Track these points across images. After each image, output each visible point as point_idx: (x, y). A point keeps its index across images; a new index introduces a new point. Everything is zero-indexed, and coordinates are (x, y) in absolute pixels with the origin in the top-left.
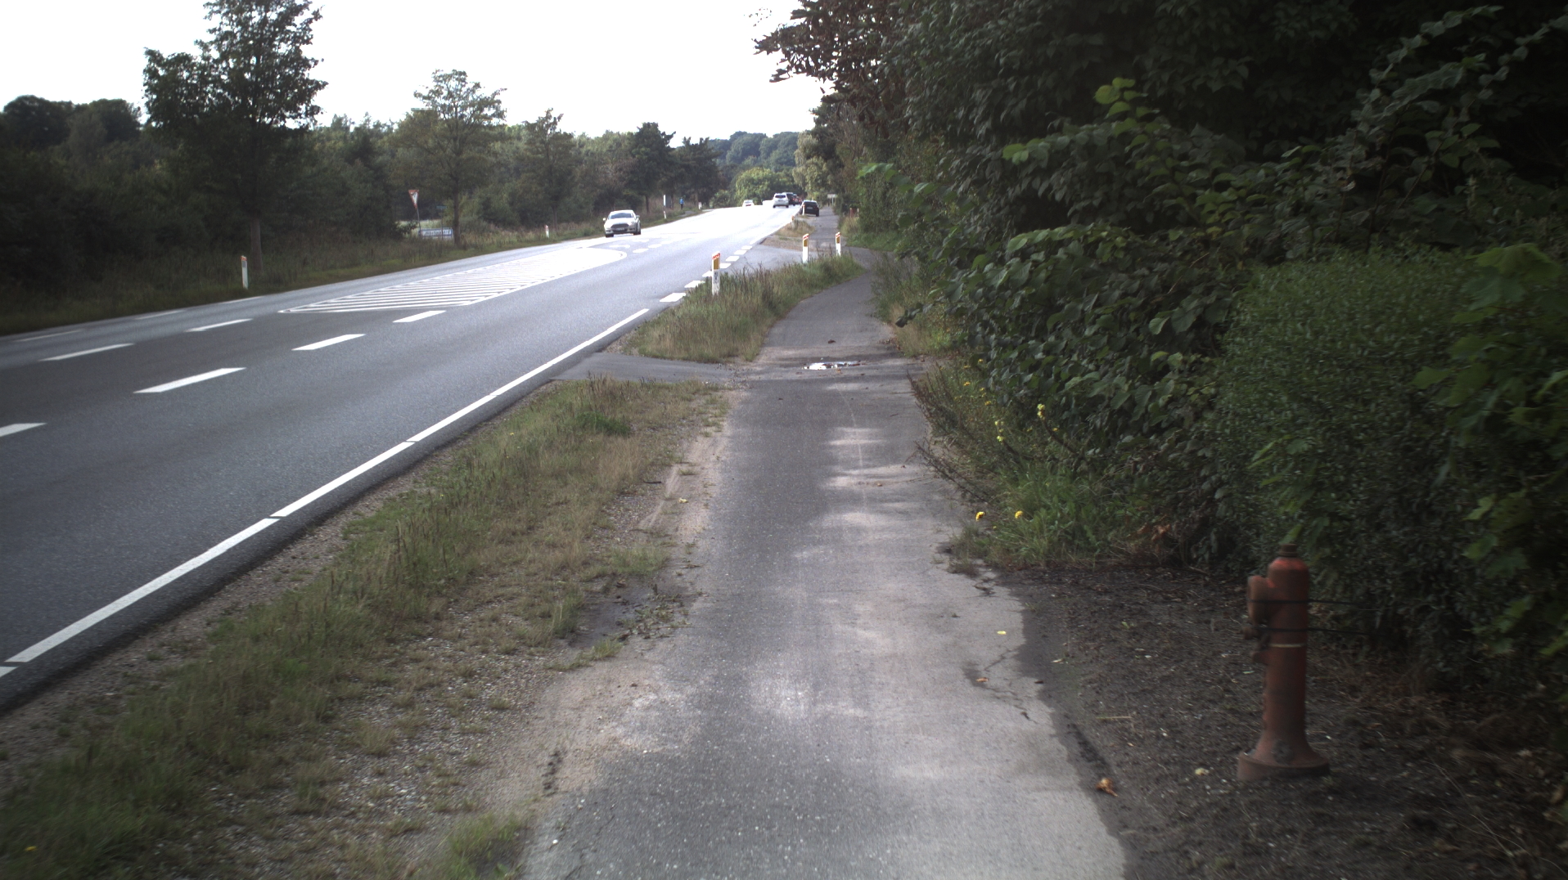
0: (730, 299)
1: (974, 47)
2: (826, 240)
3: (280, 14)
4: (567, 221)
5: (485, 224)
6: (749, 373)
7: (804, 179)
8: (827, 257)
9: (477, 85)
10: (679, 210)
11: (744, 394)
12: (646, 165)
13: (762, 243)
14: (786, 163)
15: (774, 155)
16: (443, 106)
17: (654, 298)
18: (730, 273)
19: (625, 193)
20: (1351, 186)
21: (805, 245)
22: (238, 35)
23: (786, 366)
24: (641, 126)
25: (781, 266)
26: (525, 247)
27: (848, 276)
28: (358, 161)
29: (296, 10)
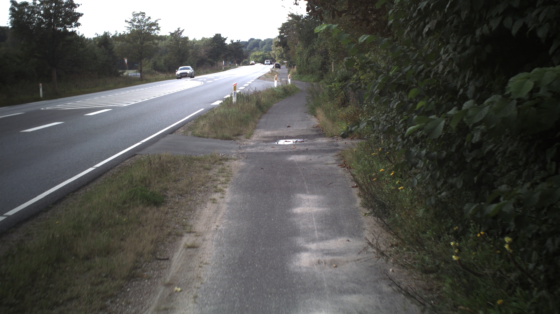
0: (240, 105)
2: (284, 78)
5: (154, 71)
7: (275, 56)
8: (285, 85)
9: (149, 18)
10: (229, 66)
11: (242, 163)
12: (217, 50)
13: (258, 78)
14: (268, 50)
15: (264, 47)
16: (136, 26)
17: (209, 103)
18: (242, 93)
19: (208, 60)
21: (276, 80)
23: (266, 143)
24: (215, 35)
25: (265, 88)
27: (294, 93)
28: (103, 47)
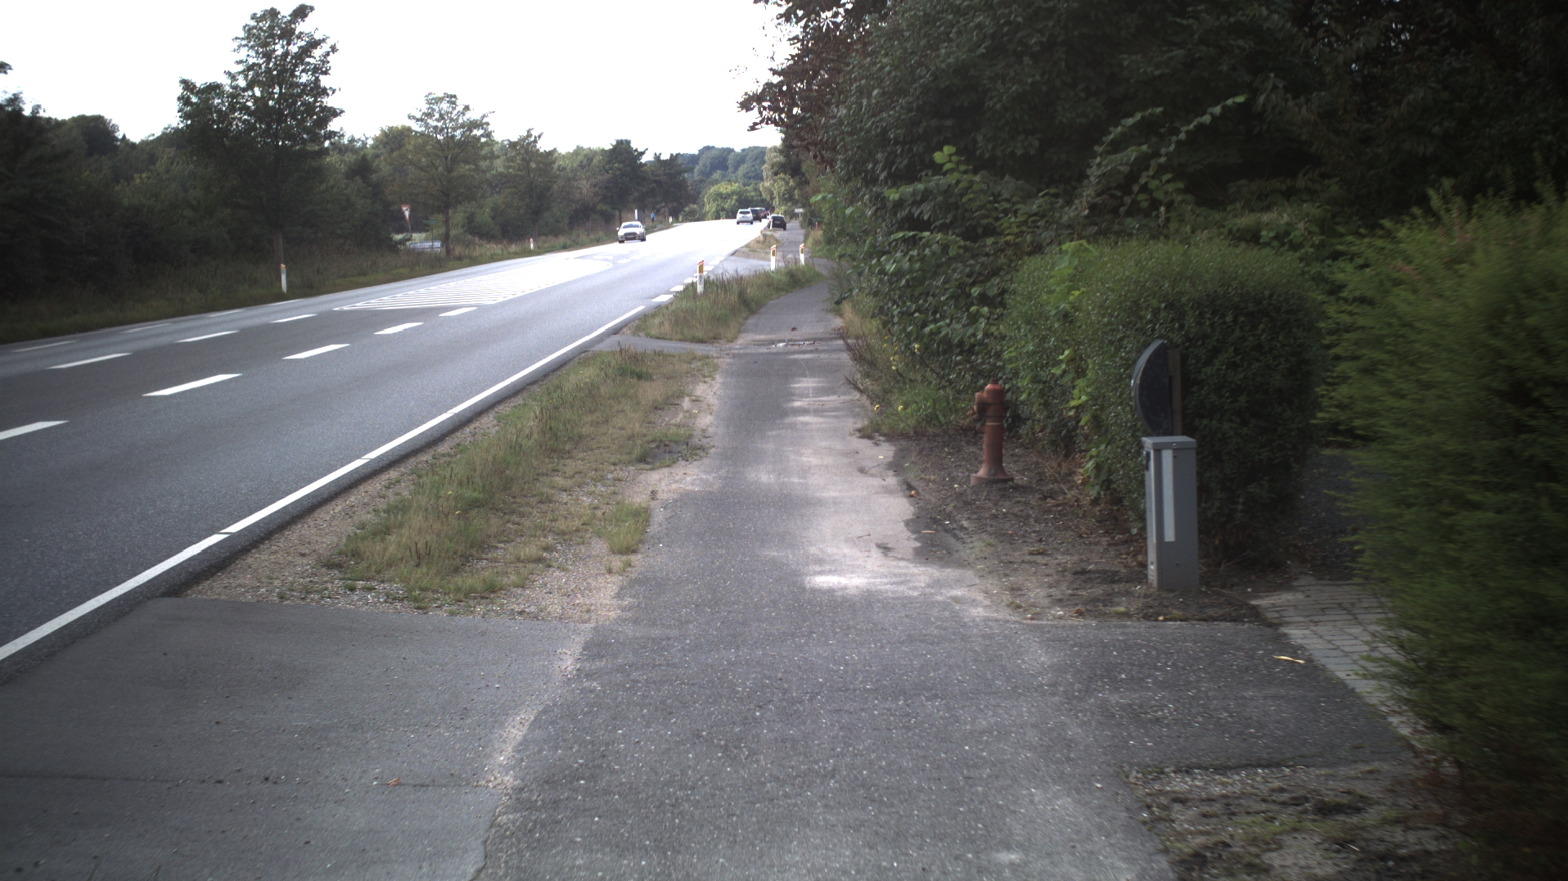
0: (713, 297)
1: (877, 127)
2: (792, 252)
3: (300, 48)
4: (545, 235)
5: (470, 237)
6: (730, 349)
7: (772, 194)
8: (792, 266)
9: (467, 108)
10: (650, 224)
11: (729, 360)
12: (619, 181)
13: (733, 254)
14: (754, 178)
15: (742, 170)
16: (436, 127)
17: (646, 298)
18: (712, 277)
19: (599, 208)
20: (1087, 212)
21: (774, 255)
22: (263, 66)
23: (758, 345)
24: (614, 143)
25: (753, 273)
26: (513, 258)
27: (810, 282)
28: (358, 179)
29: (315, 44)
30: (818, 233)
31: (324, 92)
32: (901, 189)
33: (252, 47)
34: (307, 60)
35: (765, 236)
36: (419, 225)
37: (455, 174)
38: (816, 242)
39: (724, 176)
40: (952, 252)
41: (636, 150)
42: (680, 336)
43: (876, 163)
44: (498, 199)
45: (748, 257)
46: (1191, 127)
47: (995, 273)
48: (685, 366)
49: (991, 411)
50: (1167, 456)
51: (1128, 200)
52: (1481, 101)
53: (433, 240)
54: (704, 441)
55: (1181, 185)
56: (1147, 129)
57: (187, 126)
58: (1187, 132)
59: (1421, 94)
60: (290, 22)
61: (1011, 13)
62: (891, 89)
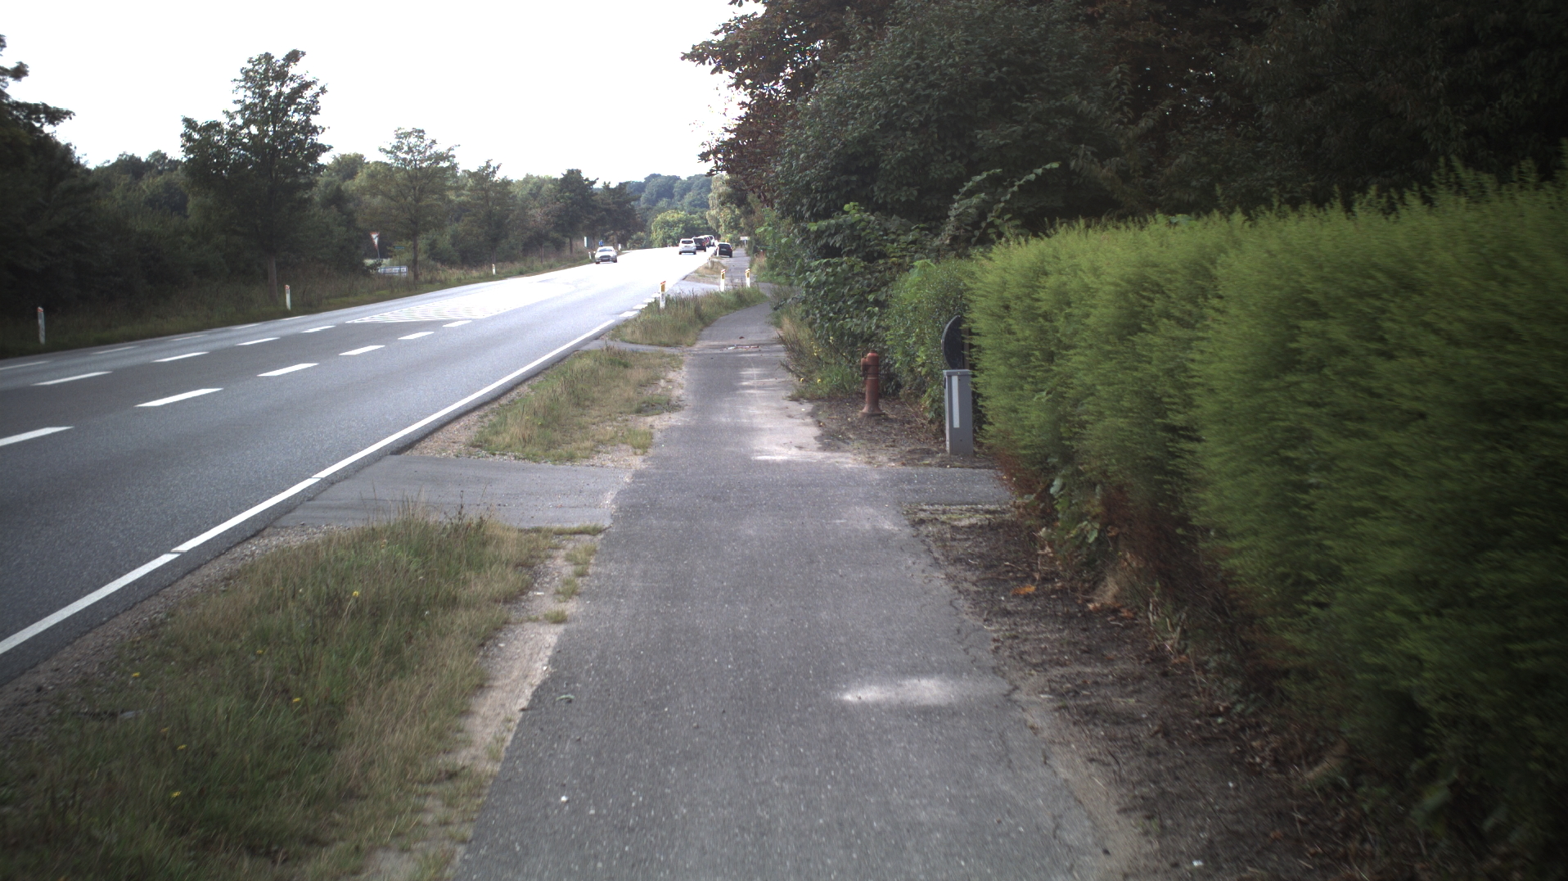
1: (803, 180)
3: (292, 89)
5: (432, 263)
6: (691, 351)
7: (718, 222)
9: (434, 142)
12: (571, 209)
13: (685, 279)
14: (700, 206)
15: (688, 197)
20: (949, 241)
22: (259, 106)
24: (565, 173)
25: (705, 294)
26: (478, 282)
29: (306, 86)
30: (763, 260)
31: (314, 130)
32: (819, 223)
33: (249, 88)
34: (299, 100)
35: (713, 263)
36: (383, 251)
37: (423, 203)
38: (761, 268)
39: (669, 204)
40: (857, 269)
41: (587, 180)
42: (649, 342)
43: (802, 206)
44: (459, 227)
45: (698, 281)
46: (1022, 182)
47: (885, 284)
48: (658, 361)
49: (871, 370)
50: (955, 380)
51: (977, 233)
52: (1231, 163)
53: (400, 265)
54: (680, 403)
55: (1018, 222)
56: (995, 182)
57: (190, 160)
58: (1019, 186)
59: (1184, 159)
60: (283, 66)
61: (898, 99)
62: (813, 153)
